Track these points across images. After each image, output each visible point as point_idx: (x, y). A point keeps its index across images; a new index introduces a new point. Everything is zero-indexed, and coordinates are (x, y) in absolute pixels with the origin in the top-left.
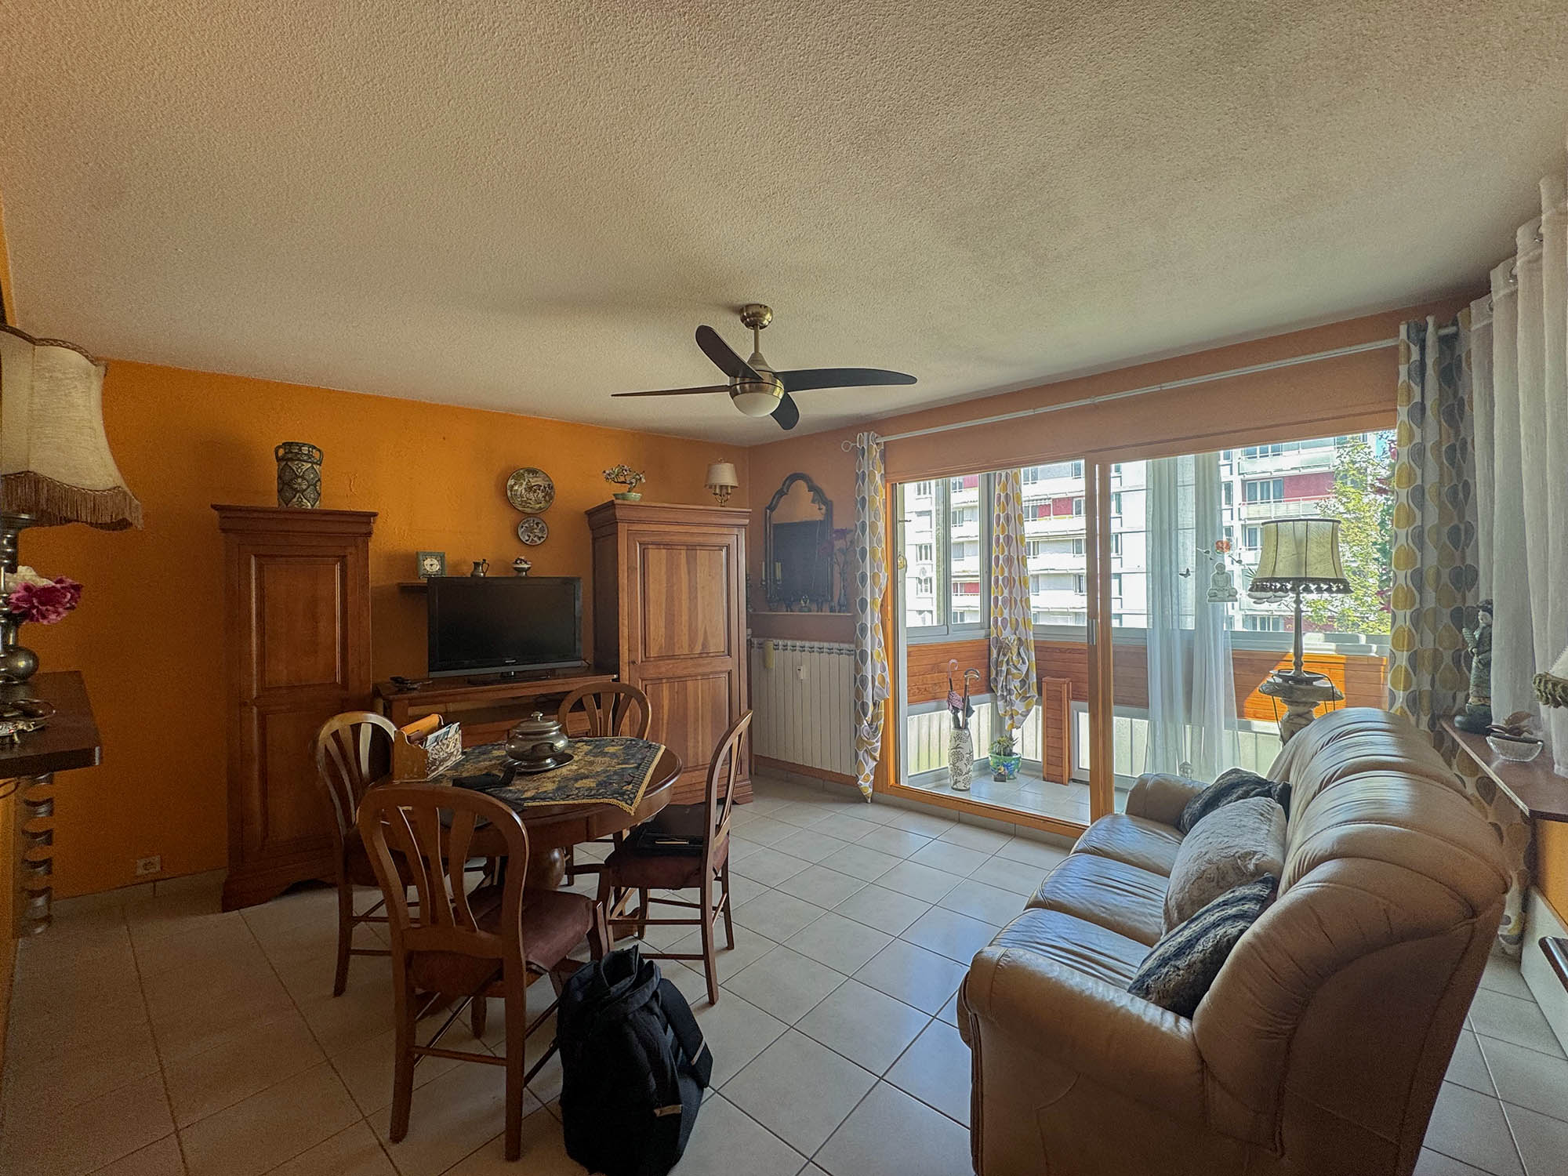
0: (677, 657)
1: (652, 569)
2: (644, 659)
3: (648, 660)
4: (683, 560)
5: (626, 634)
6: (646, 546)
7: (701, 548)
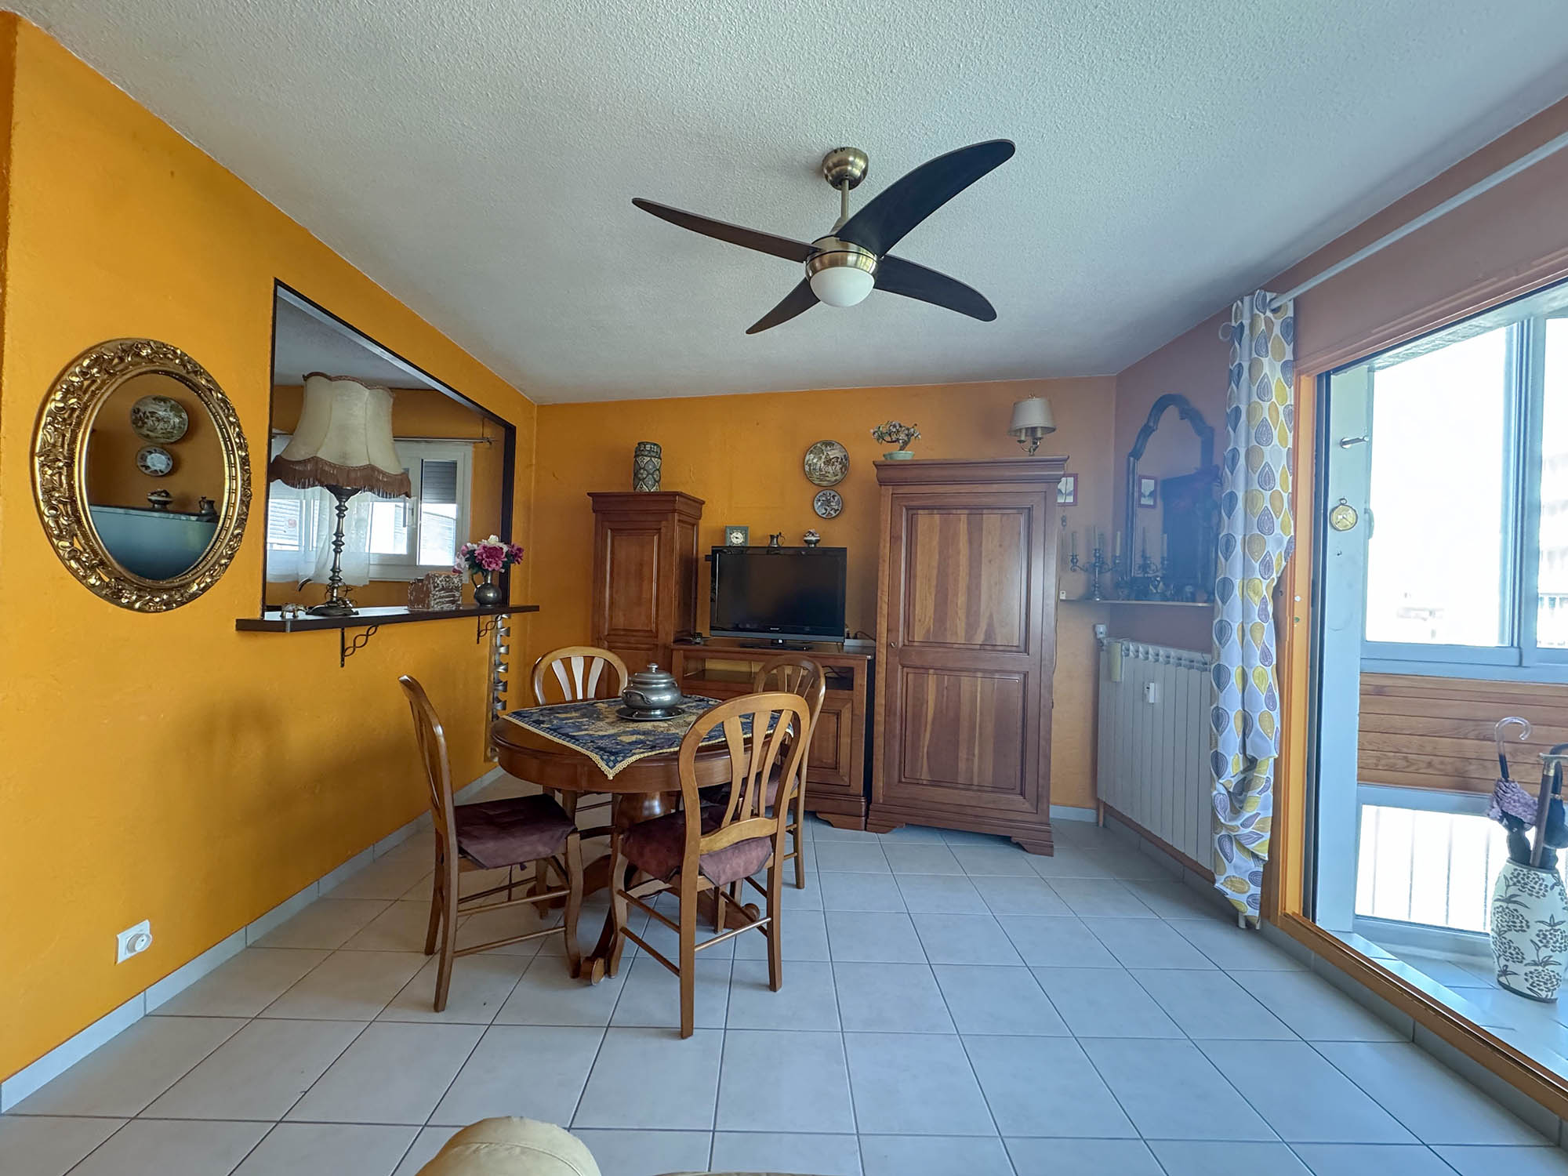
0: (950, 645)
1: (921, 538)
2: (906, 643)
3: (911, 644)
4: (963, 527)
5: (885, 612)
6: (915, 512)
7: (990, 511)
